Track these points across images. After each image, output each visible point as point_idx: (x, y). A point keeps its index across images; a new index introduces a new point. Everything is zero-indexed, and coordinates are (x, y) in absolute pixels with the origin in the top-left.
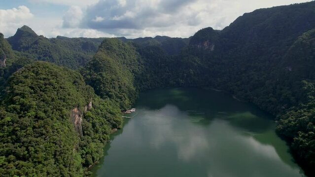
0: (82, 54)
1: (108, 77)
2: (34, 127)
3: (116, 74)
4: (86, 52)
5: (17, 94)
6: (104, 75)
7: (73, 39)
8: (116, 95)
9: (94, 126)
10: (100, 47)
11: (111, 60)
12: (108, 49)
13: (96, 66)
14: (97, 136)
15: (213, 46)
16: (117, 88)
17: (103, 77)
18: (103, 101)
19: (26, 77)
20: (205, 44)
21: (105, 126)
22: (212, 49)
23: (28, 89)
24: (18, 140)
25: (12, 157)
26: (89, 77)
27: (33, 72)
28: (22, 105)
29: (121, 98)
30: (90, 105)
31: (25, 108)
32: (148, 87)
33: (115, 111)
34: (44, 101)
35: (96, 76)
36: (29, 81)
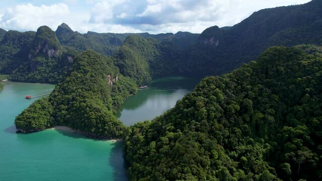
0: (110, 48)
1: (130, 63)
2: (91, 80)
3: (135, 61)
4: (113, 46)
5: (81, 65)
6: (127, 62)
7: (102, 34)
8: (134, 76)
9: (119, 88)
10: (124, 42)
11: (132, 51)
12: (130, 43)
13: (121, 55)
14: (120, 94)
15: (218, 42)
16: (135, 71)
17: (126, 63)
18: (125, 78)
19: (84, 58)
20: (211, 40)
21: (125, 91)
22: (217, 44)
23: (86, 63)
24: (85, 84)
25: (84, 90)
26: (116, 63)
27: (87, 55)
28: (84, 70)
29: (137, 78)
30: (117, 78)
31: (86, 72)
32: (161, 73)
33: (132, 84)
34: (94, 69)
35: (121, 62)
36: (86, 59)
